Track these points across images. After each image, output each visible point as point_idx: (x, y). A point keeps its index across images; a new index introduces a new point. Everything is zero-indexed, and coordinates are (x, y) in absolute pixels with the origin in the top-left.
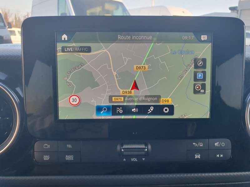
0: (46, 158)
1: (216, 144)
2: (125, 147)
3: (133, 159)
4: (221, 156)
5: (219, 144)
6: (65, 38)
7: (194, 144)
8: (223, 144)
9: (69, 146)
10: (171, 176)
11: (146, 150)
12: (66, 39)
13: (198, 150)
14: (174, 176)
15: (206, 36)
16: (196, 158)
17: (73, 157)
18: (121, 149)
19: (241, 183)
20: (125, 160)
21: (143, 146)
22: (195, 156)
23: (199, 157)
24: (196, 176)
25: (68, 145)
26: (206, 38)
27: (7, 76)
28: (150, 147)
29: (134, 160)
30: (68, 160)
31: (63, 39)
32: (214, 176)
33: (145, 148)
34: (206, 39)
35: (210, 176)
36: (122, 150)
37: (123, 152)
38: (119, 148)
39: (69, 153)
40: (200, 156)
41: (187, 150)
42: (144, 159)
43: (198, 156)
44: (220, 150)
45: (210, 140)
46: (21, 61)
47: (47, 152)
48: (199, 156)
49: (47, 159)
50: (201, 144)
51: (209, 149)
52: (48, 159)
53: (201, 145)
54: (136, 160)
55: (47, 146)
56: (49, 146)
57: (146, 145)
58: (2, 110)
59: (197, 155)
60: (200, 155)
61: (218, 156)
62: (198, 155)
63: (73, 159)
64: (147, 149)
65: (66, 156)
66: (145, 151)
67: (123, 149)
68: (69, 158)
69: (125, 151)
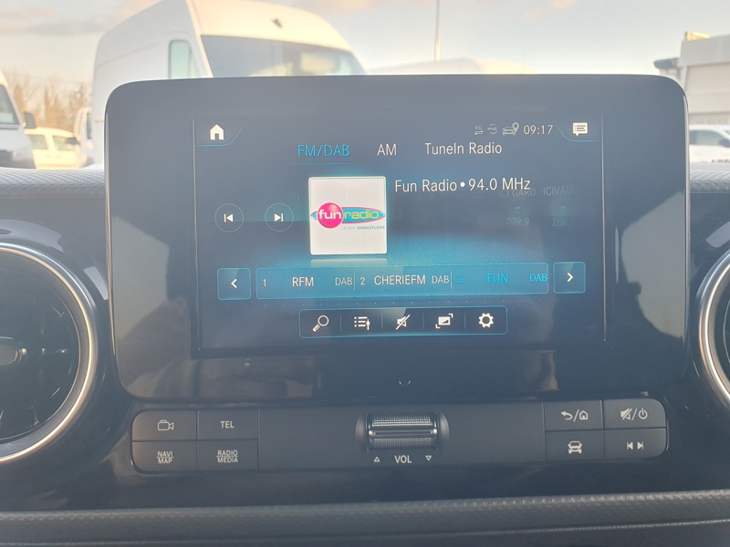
0: (165, 458)
1: (624, 414)
2: (376, 424)
3: (401, 457)
4: (640, 446)
5: (632, 414)
6: (217, 135)
7: (564, 413)
8: (643, 414)
9: (227, 424)
10: (504, 503)
11: (435, 431)
12: (221, 137)
13: (576, 432)
14: (514, 502)
15: (586, 124)
16: (570, 452)
17: (236, 455)
18: (368, 430)
19: (697, 523)
20: (377, 460)
21: (427, 423)
22: (568, 448)
23: (580, 451)
24: (572, 503)
25: (223, 422)
26: (586, 128)
27: (60, 236)
28: (444, 424)
29: (404, 459)
30: (222, 463)
31: (213, 138)
32: (621, 502)
33: (432, 428)
34: (586, 132)
35: (611, 502)
36: (370, 433)
37: (373, 437)
38: (360, 428)
39: (227, 443)
40: (582, 448)
41: (546, 432)
42: (429, 457)
43: (575, 448)
44: (634, 430)
45: (607, 402)
47: (164, 442)
48: (579, 447)
49: (166, 461)
50: (584, 414)
51: (604, 429)
52: (170, 460)
53: (584, 418)
54: (407, 460)
55: (166, 426)
56: (171, 426)
57: (435, 418)
58: (42, 332)
59: (572, 445)
60: (581, 445)
61: (631, 446)
62: (578, 444)
63: (236, 460)
64: (437, 428)
65: (219, 452)
66: (433, 435)
67: (372, 429)
68: (226, 457)
69: (378, 436)
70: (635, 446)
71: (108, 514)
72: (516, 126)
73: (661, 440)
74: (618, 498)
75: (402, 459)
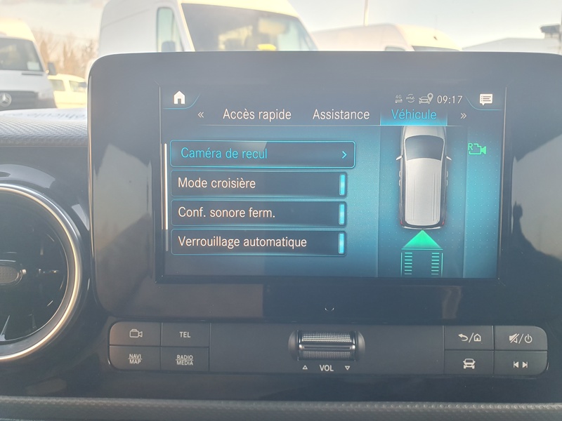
0: (135, 359)
1: (511, 338)
2: (306, 339)
3: (325, 367)
4: (524, 365)
5: (519, 338)
6: (179, 100)
7: (461, 336)
8: (529, 340)
9: (185, 334)
10: (408, 406)
11: (354, 347)
12: (183, 102)
13: (469, 351)
14: (416, 406)
15: (491, 95)
16: (465, 367)
17: (191, 360)
18: (299, 344)
20: (305, 368)
21: (347, 339)
22: (463, 364)
23: (473, 367)
24: (464, 409)
25: (181, 333)
26: (491, 99)
27: (54, 179)
28: (361, 341)
29: (327, 368)
30: (181, 366)
31: (176, 102)
32: (506, 410)
33: (352, 344)
34: (491, 102)
35: (497, 410)
36: (300, 346)
37: (303, 350)
38: (292, 341)
39: (185, 350)
40: (475, 365)
41: (445, 350)
42: (348, 367)
43: (469, 365)
44: (520, 351)
45: (498, 328)
46: (86, 149)
47: (135, 347)
48: (473, 363)
49: (136, 362)
50: (477, 337)
51: (494, 350)
52: (140, 361)
53: (477, 340)
54: (330, 369)
55: (136, 334)
56: (140, 334)
57: (353, 336)
58: (42, 253)
59: (467, 361)
60: (474, 362)
61: (517, 365)
62: (472, 361)
63: (192, 363)
64: (355, 345)
65: (178, 356)
66: (352, 350)
67: (302, 343)
68: (184, 360)
69: (307, 349)
70: (520, 365)
71: (90, 401)
72: (430, 96)
73: (542, 360)
74: (504, 407)
75: (326, 368)
